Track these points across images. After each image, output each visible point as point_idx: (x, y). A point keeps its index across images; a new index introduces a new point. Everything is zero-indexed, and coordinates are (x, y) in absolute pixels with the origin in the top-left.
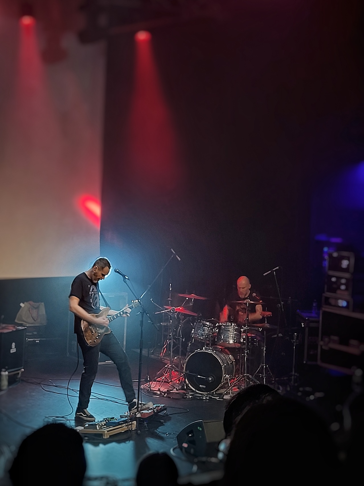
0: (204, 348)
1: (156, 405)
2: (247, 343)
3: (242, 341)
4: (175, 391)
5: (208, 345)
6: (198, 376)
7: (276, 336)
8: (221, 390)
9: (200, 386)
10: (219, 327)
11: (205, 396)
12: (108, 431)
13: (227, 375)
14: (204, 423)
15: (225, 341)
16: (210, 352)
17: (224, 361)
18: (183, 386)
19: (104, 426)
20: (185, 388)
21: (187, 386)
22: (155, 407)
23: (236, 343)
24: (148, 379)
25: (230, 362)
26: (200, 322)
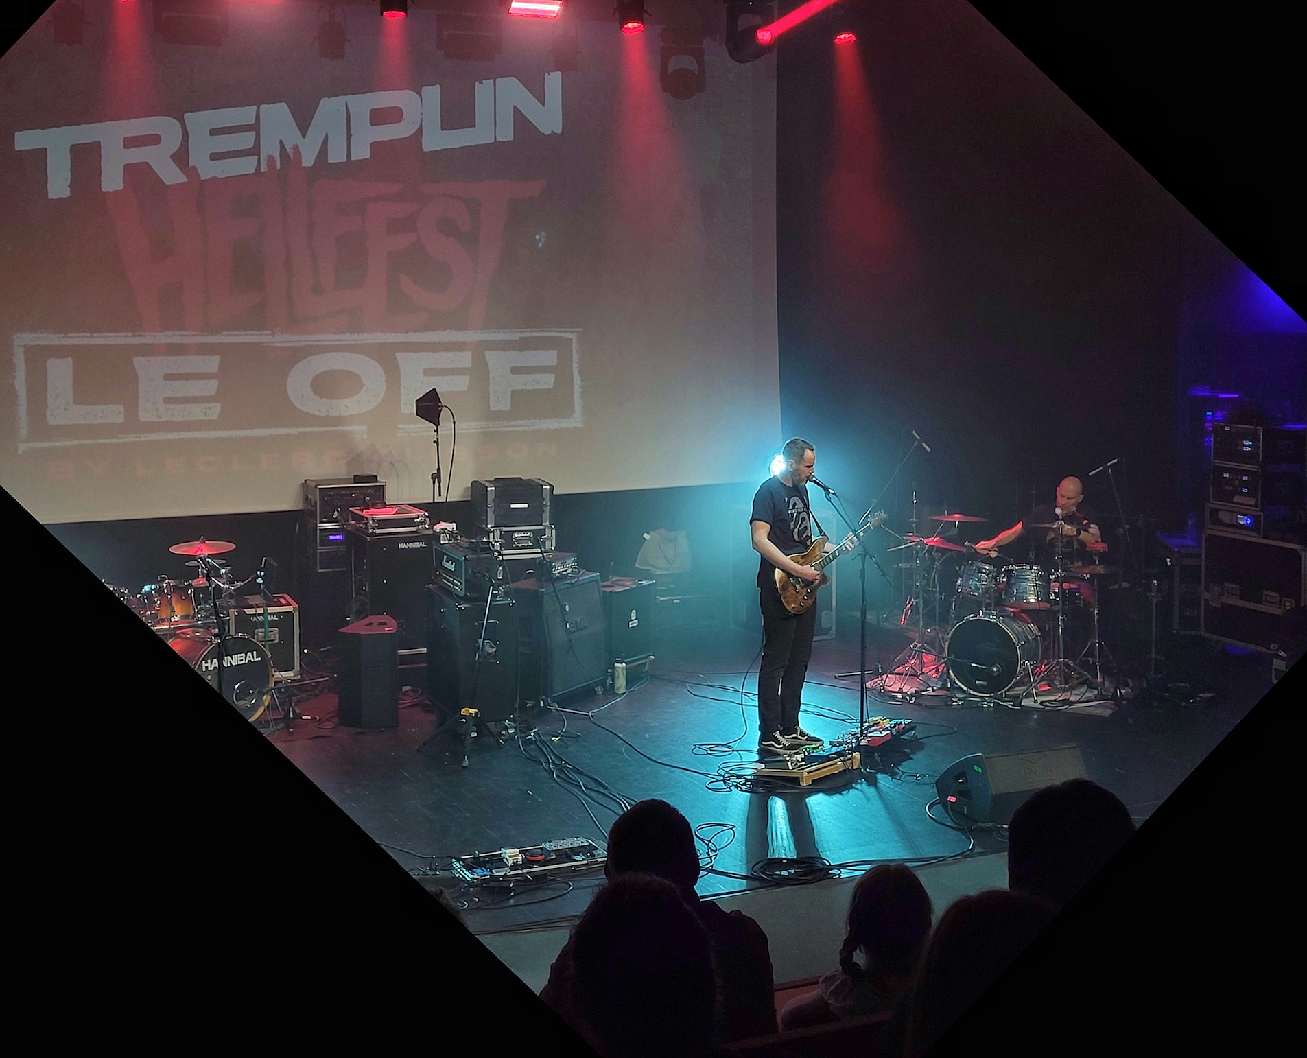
0: (981, 612)
1: (894, 722)
2: (1063, 601)
3: (1052, 597)
4: (930, 692)
5: (988, 606)
6: (973, 665)
7: (1116, 586)
8: (1017, 689)
9: (977, 682)
10: (1008, 573)
11: (987, 701)
12: (808, 773)
13: (1026, 662)
14: (986, 758)
15: (1021, 598)
16: (992, 619)
17: (1020, 636)
18: (945, 684)
19: (801, 762)
20: (949, 686)
21: (953, 682)
22: (893, 725)
23: (1041, 603)
24: (880, 671)
25: (1031, 637)
26: (972, 564)
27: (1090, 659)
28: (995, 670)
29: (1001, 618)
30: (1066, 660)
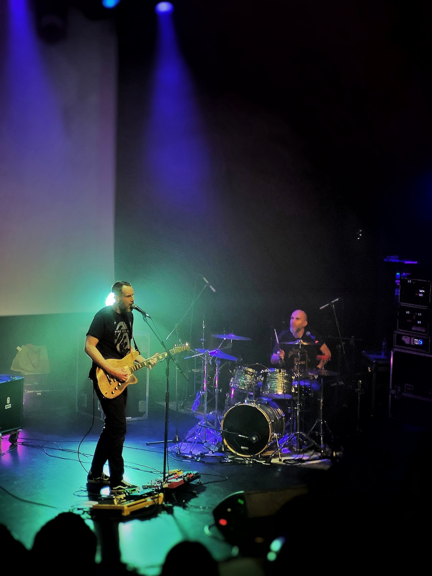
0: (246, 400)
2: (300, 394)
3: (293, 391)
4: (210, 454)
5: (250, 397)
6: (239, 435)
7: (335, 384)
8: (268, 452)
9: (242, 447)
10: (265, 375)
11: (247, 459)
12: (127, 507)
13: (275, 434)
14: (247, 494)
15: (272, 391)
16: (253, 405)
17: (271, 417)
18: (220, 448)
19: (123, 499)
20: (223, 450)
21: (226, 447)
22: (185, 475)
23: (286, 395)
24: (177, 440)
25: (279, 417)
26: (241, 368)
27: (317, 432)
28: (254, 439)
29: (259, 404)
30: (301, 433)
